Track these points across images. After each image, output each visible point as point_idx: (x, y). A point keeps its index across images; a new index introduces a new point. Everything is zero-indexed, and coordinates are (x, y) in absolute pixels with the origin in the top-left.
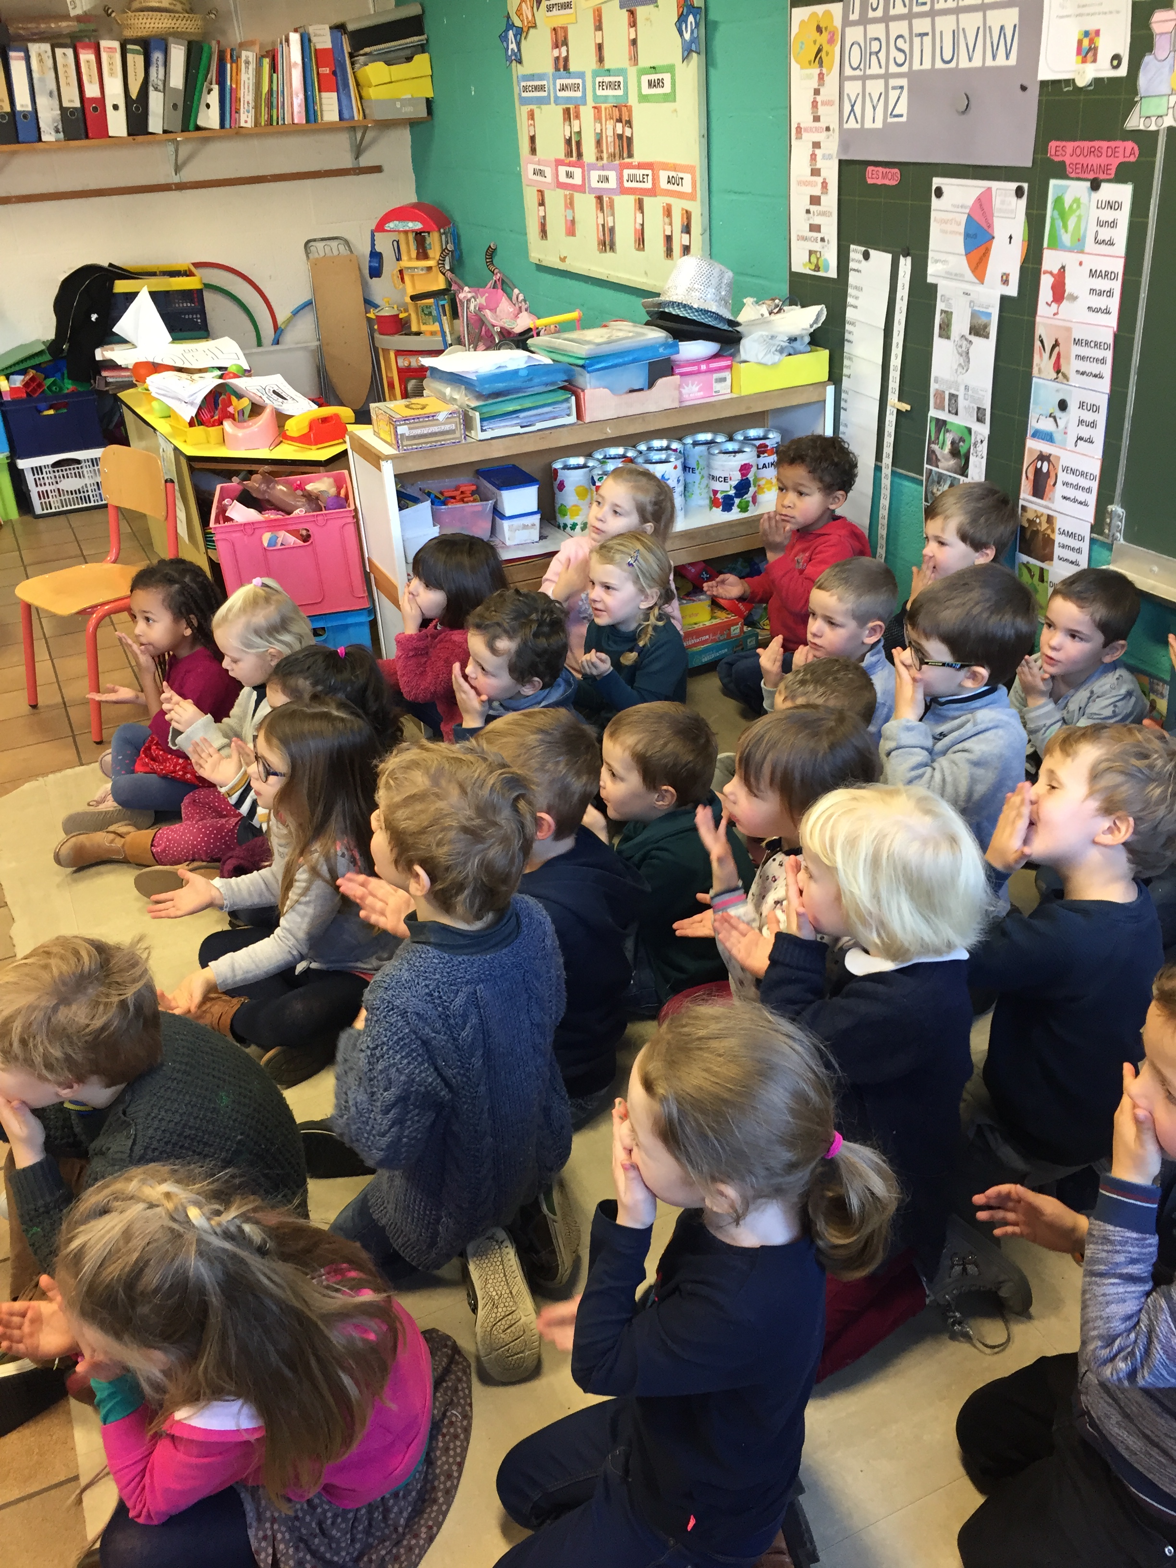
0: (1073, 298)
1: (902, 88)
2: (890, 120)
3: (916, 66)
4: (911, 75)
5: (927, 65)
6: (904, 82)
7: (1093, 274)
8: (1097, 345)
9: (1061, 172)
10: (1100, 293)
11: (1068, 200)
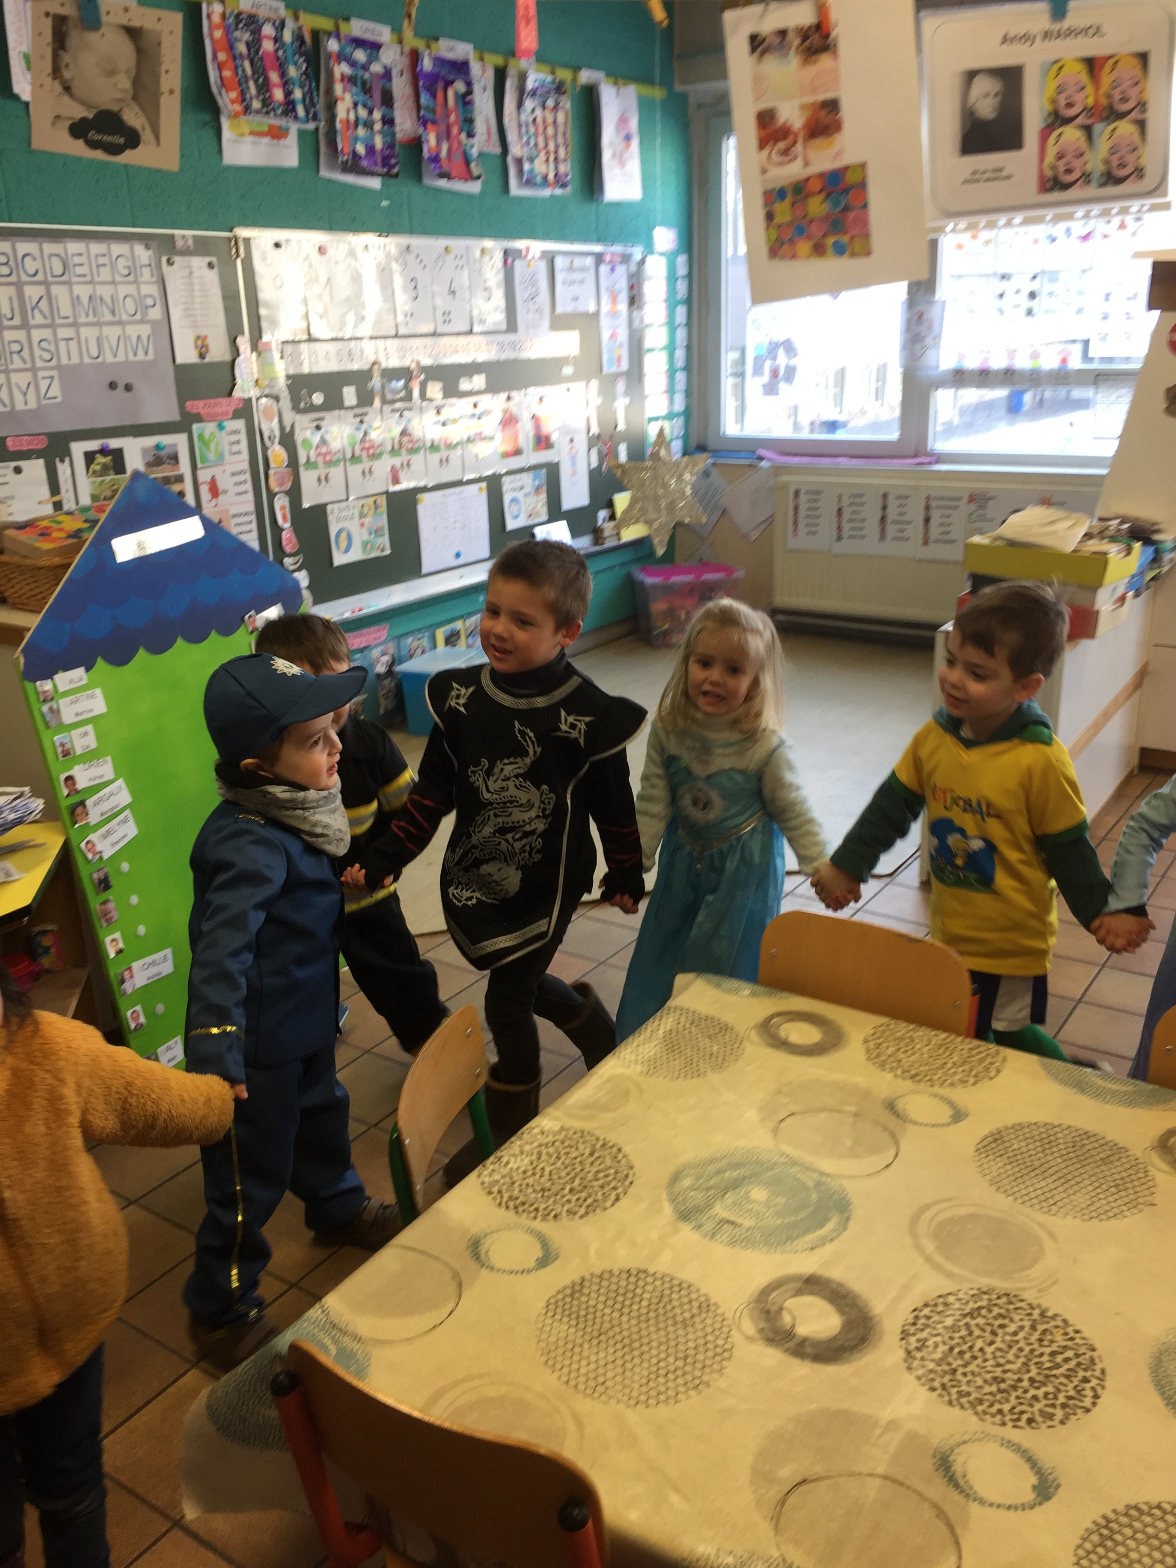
0: (225, 492)
1: (52, 377)
2: (44, 402)
3: (64, 361)
4: (59, 367)
5: (75, 360)
6: (54, 373)
7: (233, 474)
8: (246, 514)
9: (199, 418)
10: (240, 483)
11: (207, 435)
